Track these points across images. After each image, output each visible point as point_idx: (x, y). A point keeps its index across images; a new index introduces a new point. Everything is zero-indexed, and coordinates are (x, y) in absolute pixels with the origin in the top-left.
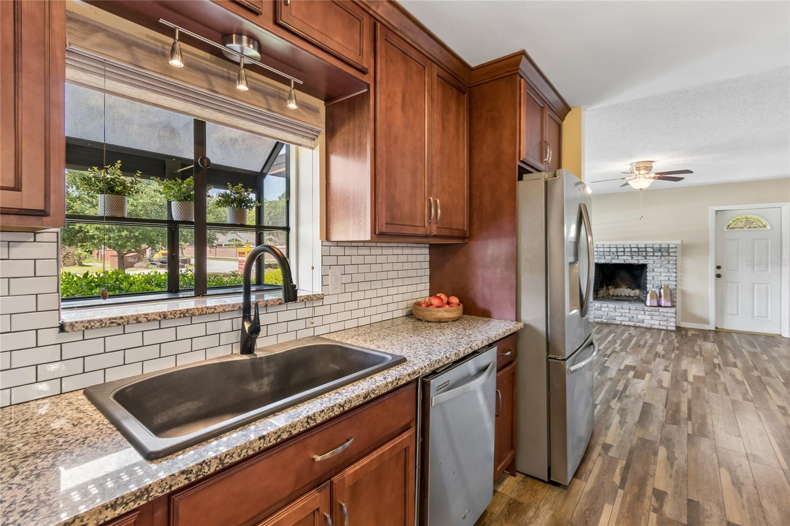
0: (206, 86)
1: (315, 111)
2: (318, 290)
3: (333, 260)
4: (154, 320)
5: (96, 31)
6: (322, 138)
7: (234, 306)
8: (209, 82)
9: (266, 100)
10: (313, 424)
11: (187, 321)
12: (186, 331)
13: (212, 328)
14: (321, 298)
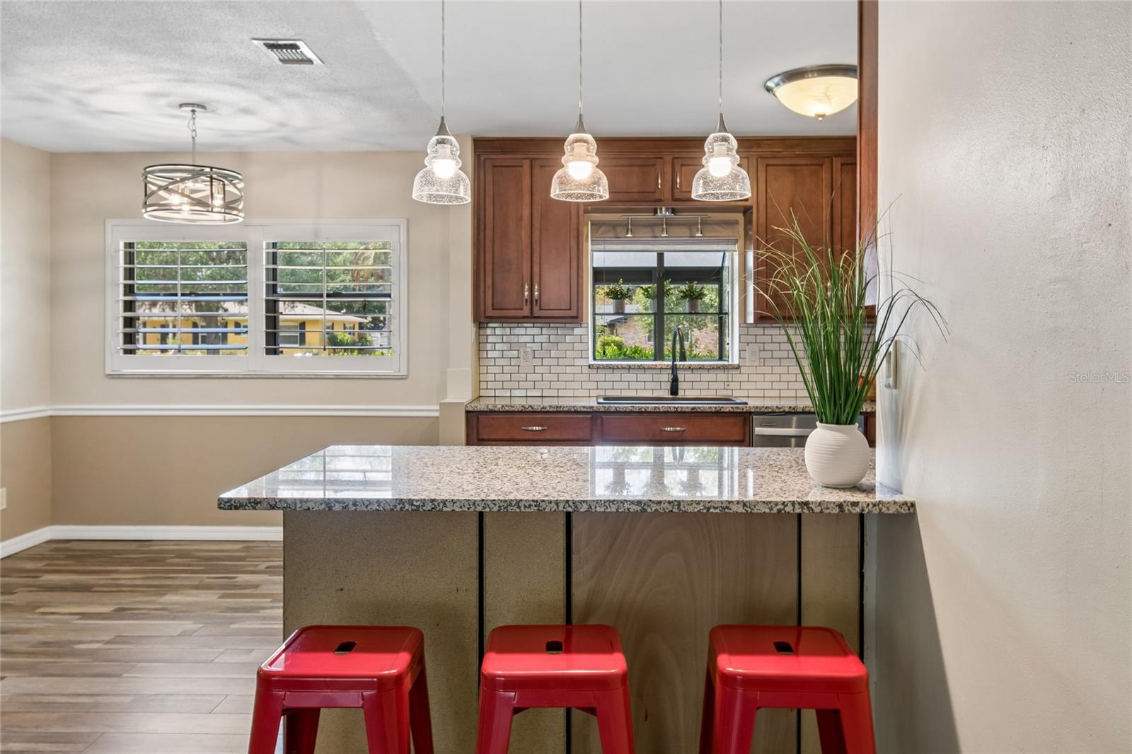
0: (651, 235)
1: (737, 223)
2: (736, 362)
3: (752, 339)
4: (625, 368)
5: (601, 226)
6: (741, 242)
7: (667, 365)
8: (653, 232)
9: (691, 230)
10: (658, 410)
11: (643, 371)
12: (642, 377)
13: (656, 377)
14: (738, 367)
